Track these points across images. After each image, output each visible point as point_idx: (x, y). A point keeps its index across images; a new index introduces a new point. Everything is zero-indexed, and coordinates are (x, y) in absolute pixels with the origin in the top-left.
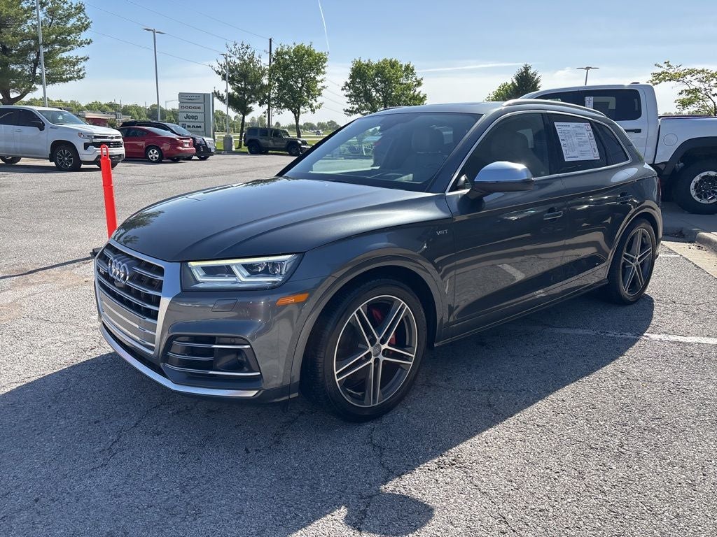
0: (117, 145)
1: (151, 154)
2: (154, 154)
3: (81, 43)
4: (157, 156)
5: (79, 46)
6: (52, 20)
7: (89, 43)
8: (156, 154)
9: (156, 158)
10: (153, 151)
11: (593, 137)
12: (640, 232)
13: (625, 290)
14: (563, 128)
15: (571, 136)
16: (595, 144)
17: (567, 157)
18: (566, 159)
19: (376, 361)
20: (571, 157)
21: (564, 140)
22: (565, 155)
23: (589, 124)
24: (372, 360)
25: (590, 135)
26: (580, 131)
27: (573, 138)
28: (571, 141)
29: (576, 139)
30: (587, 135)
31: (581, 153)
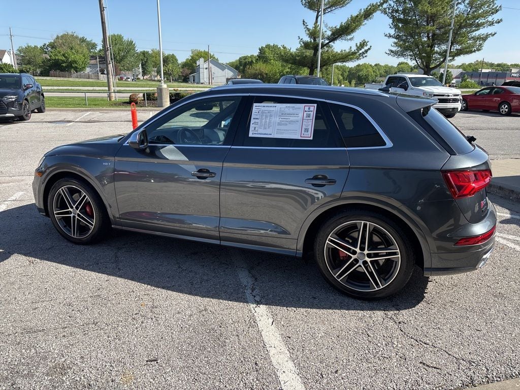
0: (455, 101)
1: (502, 108)
2: (505, 108)
3: (493, 23)
4: (507, 110)
5: (490, 25)
6: (471, 9)
7: (499, 22)
8: (507, 108)
9: (505, 111)
10: (505, 106)
11: (311, 118)
12: (365, 225)
13: (335, 277)
14: (263, 109)
15: (271, 116)
16: (310, 125)
17: (253, 134)
18: (250, 135)
19: (74, 217)
20: (260, 134)
21: (257, 119)
22: (252, 131)
23: (316, 105)
24: (72, 215)
25: (309, 116)
26: (291, 111)
27: (273, 118)
28: (268, 120)
29: (277, 119)
30: (301, 115)
31: (279, 131)
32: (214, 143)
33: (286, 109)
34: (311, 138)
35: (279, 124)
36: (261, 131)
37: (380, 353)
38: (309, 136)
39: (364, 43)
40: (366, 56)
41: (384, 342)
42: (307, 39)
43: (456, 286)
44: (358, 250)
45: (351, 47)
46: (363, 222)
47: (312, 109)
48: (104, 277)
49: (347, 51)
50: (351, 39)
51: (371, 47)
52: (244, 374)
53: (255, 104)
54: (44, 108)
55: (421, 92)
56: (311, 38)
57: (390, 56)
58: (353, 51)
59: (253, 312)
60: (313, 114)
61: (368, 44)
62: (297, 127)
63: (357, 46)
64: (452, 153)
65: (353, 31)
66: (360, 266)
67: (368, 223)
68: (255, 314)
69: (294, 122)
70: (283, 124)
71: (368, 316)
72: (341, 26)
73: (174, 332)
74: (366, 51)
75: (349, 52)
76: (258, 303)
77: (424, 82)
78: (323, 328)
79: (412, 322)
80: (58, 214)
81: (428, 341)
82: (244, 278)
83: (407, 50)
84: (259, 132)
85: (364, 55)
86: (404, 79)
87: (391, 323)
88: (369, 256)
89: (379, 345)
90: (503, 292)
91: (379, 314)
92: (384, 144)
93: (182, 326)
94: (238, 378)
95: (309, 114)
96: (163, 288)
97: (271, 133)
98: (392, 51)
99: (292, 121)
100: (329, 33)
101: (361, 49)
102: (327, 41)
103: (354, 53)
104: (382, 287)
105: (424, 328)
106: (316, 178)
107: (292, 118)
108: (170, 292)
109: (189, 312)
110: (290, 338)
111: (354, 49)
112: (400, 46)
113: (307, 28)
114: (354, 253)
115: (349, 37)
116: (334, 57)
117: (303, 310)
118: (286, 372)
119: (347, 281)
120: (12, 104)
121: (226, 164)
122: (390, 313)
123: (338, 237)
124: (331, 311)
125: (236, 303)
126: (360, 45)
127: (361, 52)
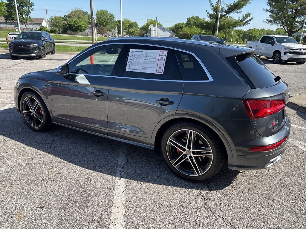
11: (164, 60)
12: (191, 133)
13: (173, 164)
14: (135, 53)
15: (140, 57)
16: (162, 64)
17: (128, 69)
18: (127, 70)
19: (33, 115)
20: (132, 69)
21: (131, 59)
22: (128, 67)
23: (167, 51)
24: (32, 114)
25: (162, 58)
26: (152, 55)
27: (141, 59)
28: (137, 61)
29: (143, 60)
30: (157, 58)
31: (144, 68)
32: (106, 74)
33: (149, 54)
34: (163, 73)
35: (144, 63)
36: (133, 67)
37: (184, 219)
38: (161, 72)
39: (248, 15)
40: (249, 23)
41: (190, 212)
42: (212, 12)
43: (257, 177)
44: (186, 148)
45: (239, 17)
46: (190, 130)
47: (164, 54)
48: (40, 152)
49: (237, 20)
50: (240, 12)
51: (253, 17)
52: (90, 224)
53: (131, 50)
54: (55, 52)
55: (282, 47)
56: (214, 11)
57: (266, 23)
58: (241, 20)
59: (115, 183)
60: (165, 57)
61: (250, 15)
62: (155, 65)
63: (243, 16)
64: (253, 87)
65: (241, 7)
66: (187, 159)
67: (193, 131)
68: (116, 184)
69: (153, 62)
70: (146, 64)
71: (188, 192)
72: (234, 4)
73: (62, 191)
74: (250, 20)
75: (238, 21)
76: (122, 177)
77: (286, 40)
78: (154, 197)
79: (216, 200)
80: (25, 113)
81: (221, 214)
82: (121, 160)
83: (278, 20)
84: (132, 68)
85: (248, 23)
86: (272, 38)
87: (201, 199)
88: (193, 153)
89: (186, 213)
90: (289, 184)
91: (196, 191)
92: (208, 79)
93: (69, 187)
94: (85, 225)
95: (163, 57)
96: (70, 162)
97: (139, 69)
98: (268, 20)
99: (152, 62)
100: (226, 8)
101: (246, 19)
102: (224, 14)
103: (241, 21)
104: (201, 174)
105: (222, 205)
106: (162, 100)
107: (152, 60)
108: (72, 165)
109: (77, 179)
110: (130, 202)
111: (241, 18)
112: (273, 17)
113: (212, 5)
114: (184, 150)
115: (239, 11)
116: (228, 24)
117: (147, 184)
118: (117, 225)
119: (180, 168)
120: (35, 49)
121: (111, 88)
122: (204, 192)
123: (174, 139)
124: (165, 186)
125: (108, 176)
126: (246, 16)
127: (246, 20)
